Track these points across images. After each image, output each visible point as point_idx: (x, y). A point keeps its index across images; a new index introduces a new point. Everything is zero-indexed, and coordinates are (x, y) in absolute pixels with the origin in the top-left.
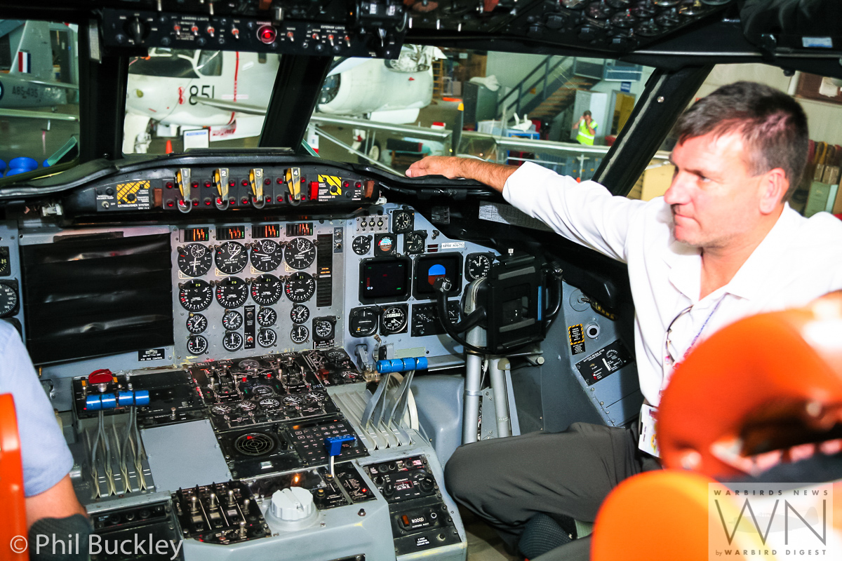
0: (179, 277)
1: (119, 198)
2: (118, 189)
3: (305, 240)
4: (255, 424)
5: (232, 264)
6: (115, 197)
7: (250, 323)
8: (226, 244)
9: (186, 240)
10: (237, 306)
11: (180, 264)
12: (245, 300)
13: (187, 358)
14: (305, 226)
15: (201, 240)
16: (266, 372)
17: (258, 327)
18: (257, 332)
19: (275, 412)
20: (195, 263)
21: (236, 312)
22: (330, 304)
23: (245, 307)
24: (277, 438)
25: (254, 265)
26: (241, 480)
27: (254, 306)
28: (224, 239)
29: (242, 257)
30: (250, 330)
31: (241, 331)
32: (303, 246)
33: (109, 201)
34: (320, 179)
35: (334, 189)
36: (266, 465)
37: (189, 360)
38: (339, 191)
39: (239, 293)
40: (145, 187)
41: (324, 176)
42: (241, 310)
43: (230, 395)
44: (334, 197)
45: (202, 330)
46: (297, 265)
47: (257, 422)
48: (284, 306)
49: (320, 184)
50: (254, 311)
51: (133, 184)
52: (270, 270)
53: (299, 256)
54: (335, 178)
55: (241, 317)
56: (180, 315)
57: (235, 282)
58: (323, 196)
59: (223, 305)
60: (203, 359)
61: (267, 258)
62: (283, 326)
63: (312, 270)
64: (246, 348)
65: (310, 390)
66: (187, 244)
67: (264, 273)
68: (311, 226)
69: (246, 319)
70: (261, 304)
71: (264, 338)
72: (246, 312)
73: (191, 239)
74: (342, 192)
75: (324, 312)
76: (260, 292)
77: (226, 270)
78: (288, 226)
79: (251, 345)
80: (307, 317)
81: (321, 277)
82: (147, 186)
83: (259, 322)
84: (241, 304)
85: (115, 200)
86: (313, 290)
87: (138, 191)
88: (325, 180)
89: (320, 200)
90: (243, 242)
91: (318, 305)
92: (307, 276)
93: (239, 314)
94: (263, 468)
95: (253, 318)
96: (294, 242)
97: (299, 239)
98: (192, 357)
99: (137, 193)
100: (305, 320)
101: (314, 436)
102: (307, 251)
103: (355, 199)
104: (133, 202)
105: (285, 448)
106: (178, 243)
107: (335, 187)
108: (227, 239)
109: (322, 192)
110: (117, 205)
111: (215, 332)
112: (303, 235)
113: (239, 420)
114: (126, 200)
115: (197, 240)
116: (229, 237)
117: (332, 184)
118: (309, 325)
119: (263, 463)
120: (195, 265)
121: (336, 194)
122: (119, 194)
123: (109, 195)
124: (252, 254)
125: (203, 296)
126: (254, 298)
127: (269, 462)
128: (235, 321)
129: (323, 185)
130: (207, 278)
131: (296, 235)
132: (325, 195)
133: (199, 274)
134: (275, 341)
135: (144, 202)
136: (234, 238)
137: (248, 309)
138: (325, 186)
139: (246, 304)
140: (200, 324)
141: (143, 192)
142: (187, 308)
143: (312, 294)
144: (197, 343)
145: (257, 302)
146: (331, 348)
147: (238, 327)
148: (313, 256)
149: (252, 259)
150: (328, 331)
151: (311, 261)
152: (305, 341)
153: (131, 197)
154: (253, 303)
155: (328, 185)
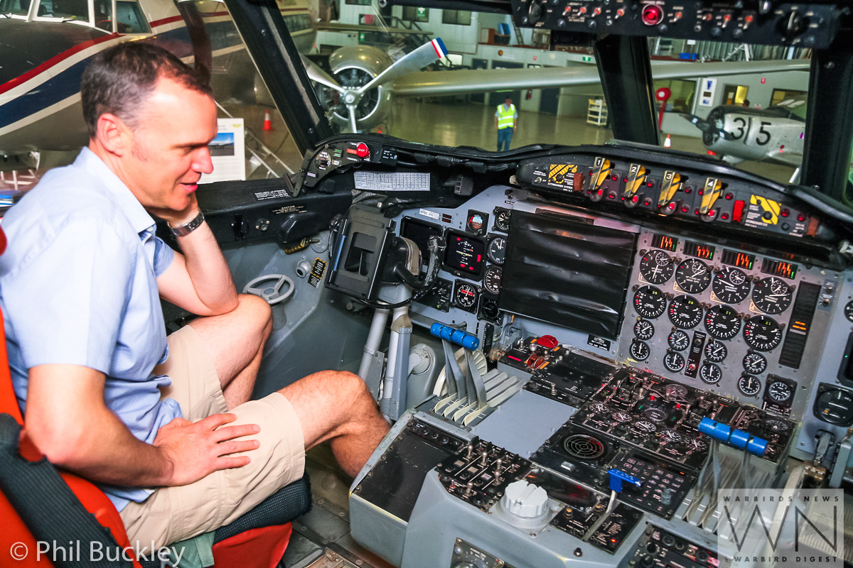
0: (638, 279)
1: (550, 177)
2: (551, 168)
3: (783, 282)
4: (607, 433)
5: (693, 283)
6: (547, 176)
7: (696, 350)
8: (691, 260)
9: (653, 245)
10: (687, 328)
11: (642, 266)
12: (696, 324)
13: (628, 359)
14: (786, 266)
15: (668, 249)
16: (681, 403)
17: (703, 358)
18: (701, 363)
19: (638, 435)
20: (656, 270)
21: (685, 334)
22: (798, 367)
23: (696, 332)
24: (609, 453)
25: (716, 292)
26: (534, 463)
27: (705, 335)
28: (689, 254)
29: (705, 279)
30: (695, 357)
31: (686, 354)
32: (778, 289)
33: (543, 178)
34: (753, 200)
35: (768, 216)
36: (567, 466)
37: (629, 361)
38: (775, 220)
39: (693, 315)
40: (573, 171)
41: (759, 198)
42: (690, 333)
43: (622, 402)
44: (766, 225)
45: (648, 338)
46: (765, 308)
47: (610, 433)
48: (738, 346)
49: (751, 206)
50: (703, 339)
51: (563, 166)
52: (732, 302)
53: (771, 298)
54: (773, 204)
55: (688, 341)
56: (631, 315)
57: (692, 303)
58: (751, 220)
59: (673, 321)
60: (642, 367)
61: (731, 288)
62: (732, 369)
63: (784, 319)
64: (686, 374)
65: (700, 437)
66: (653, 249)
67: (725, 303)
68: (794, 269)
69: (694, 345)
70: (713, 335)
71: (707, 372)
72: (695, 337)
73: (658, 246)
74: (779, 221)
75: (785, 372)
76: (716, 322)
77: (685, 286)
78: (765, 260)
79: (692, 374)
80: (763, 370)
81: (791, 330)
82: (574, 170)
83: (706, 354)
84: (692, 327)
85: (546, 178)
86: (779, 342)
87: (566, 173)
88: (759, 202)
89: (746, 224)
90: (709, 263)
91: (780, 362)
92: (774, 324)
93: (687, 337)
94: (562, 466)
95: (701, 347)
96: (768, 280)
97: (775, 279)
98: (632, 360)
99: (565, 175)
100: (759, 373)
101: (642, 472)
102: (782, 295)
103: (794, 233)
104: (560, 183)
105: (601, 464)
106: (645, 245)
107: (768, 212)
108: (694, 255)
109: (751, 216)
110: (547, 182)
111: (658, 345)
112: (781, 276)
113: (600, 423)
114: (555, 180)
115: (664, 248)
116: (695, 254)
117: (766, 208)
118: (762, 378)
119: (565, 463)
120: (655, 272)
121: (769, 222)
122: (551, 173)
123: (544, 172)
124: (716, 279)
125: (657, 305)
126: (707, 327)
127: (571, 465)
128: (682, 342)
129: (756, 209)
130: (664, 288)
131: (773, 273)
132: (755, 219)
133: (658, 283)
134: (718, 381)
135: (569, 185)
136: (701, 256)
137: (698, 335)
138: (756, 210)
139: (697, 329)
140: (647, 331)
141: (570, 175)
142: (639, 312)
143: (775, 346)
144: (640, 347)
145: (709, 331)
146: (782, 417)
147: (683, 349)
148: (788, 303)
149: (715, 285)
150: (785, 396)
151: (784, 309)
152: (755, 395)
153: (559, 178)
154: (704, 331)
155: (761, 208)
